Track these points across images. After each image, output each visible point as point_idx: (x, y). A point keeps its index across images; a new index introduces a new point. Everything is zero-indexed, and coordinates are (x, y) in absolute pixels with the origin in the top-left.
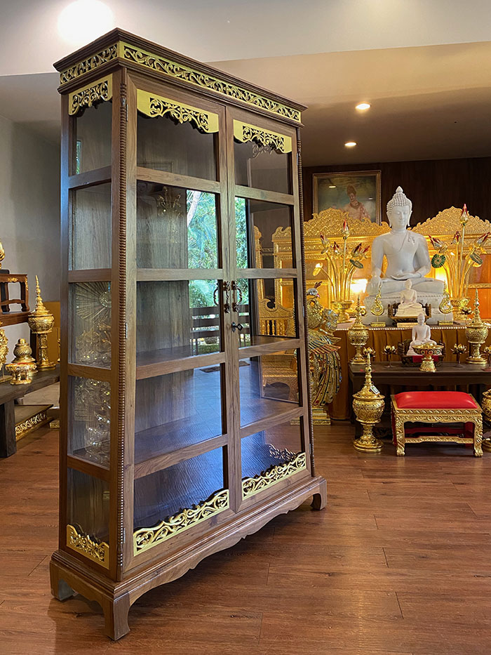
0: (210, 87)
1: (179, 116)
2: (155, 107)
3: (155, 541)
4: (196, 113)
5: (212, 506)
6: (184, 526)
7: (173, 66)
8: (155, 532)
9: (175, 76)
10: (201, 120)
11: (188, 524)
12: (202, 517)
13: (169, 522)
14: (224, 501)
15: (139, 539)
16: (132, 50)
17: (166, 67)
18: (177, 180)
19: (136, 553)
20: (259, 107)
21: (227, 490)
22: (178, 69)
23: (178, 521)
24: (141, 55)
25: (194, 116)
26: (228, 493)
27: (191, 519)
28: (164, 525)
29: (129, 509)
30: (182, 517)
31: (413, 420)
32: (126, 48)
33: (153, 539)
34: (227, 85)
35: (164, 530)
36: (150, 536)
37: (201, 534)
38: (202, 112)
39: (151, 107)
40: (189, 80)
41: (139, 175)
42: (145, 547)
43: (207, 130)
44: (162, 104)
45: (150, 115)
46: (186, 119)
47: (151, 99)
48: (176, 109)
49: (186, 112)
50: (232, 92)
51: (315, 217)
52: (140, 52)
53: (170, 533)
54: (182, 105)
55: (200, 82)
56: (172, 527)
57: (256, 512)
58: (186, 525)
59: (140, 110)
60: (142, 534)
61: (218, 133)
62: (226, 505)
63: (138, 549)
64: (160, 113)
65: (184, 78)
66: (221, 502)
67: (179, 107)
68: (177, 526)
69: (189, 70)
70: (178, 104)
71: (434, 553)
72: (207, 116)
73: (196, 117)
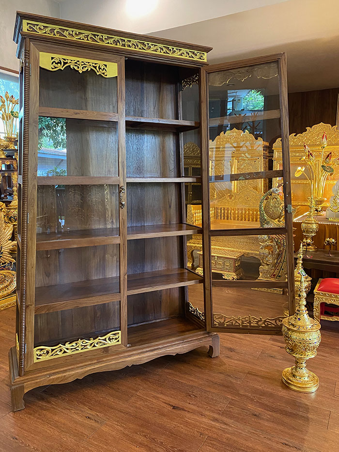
0: (108, 43)
1: (78, 68)
2: (56, 63)
3: (52, 355)
4: (95, 64)
5: (105, 340)
6: (78, 350)
7: (73, 31)
8: (53, 350)
9: (74, 39)
10: (100, 68)
11: (82, 349)
12: (94, 346)
13: (65, 345)
14: (116, 339)
15: (38, 352)
16: (34, 25)
17: (66, 33)
18: (76, 114)
19: (36, 361)
20: (160, 53)
21: (120, 332)
22: (78, 33)
23: (73, 346)
24: (42, 28)
25: (93, 66)
26: (120, 334)
27: (85, 346)
28: (60, 347)
29: (30, 333)
30: (76, 344)
31: (329, 302)
32: (28, 24)
33: (50, 354)
34: (126, 40)
35: (61, 350)
36: (48, 352)
37: (93, 357)
38: (101, 63)
39: (52, 63)
40: (88, 40)
41: (41, 113)
42: (43, 358)
43: (106, 75)
44: (62, 61)
45: (51, 70)
46: (85, 70)
47: (52, 58)
48: (76, 63)
49: (85, 64)
50: (131, 45)
51: (308, 130)
52: (41, 24)
53: (65, 352)
54: (81, 60)
55: (98, 41)
56: (67, 349)
57: (144, 350)
58: (80, 349)
59: (41, 66)
60: (42, 349)
61: (117, 77)
62: (118, 341)
63: (37, 359)
64: (60, 67)
65: (83, 39)
66: (113, 339)
67: (79, 61)
68: (72, 349)
69: (87, 33)
70: (77, 59)
71: (267, 414)
72: (106, 66)
73: (95, 67)
